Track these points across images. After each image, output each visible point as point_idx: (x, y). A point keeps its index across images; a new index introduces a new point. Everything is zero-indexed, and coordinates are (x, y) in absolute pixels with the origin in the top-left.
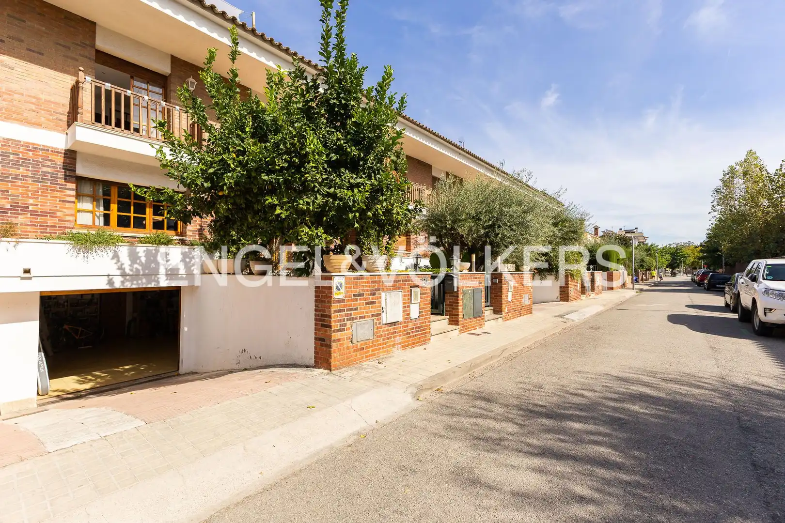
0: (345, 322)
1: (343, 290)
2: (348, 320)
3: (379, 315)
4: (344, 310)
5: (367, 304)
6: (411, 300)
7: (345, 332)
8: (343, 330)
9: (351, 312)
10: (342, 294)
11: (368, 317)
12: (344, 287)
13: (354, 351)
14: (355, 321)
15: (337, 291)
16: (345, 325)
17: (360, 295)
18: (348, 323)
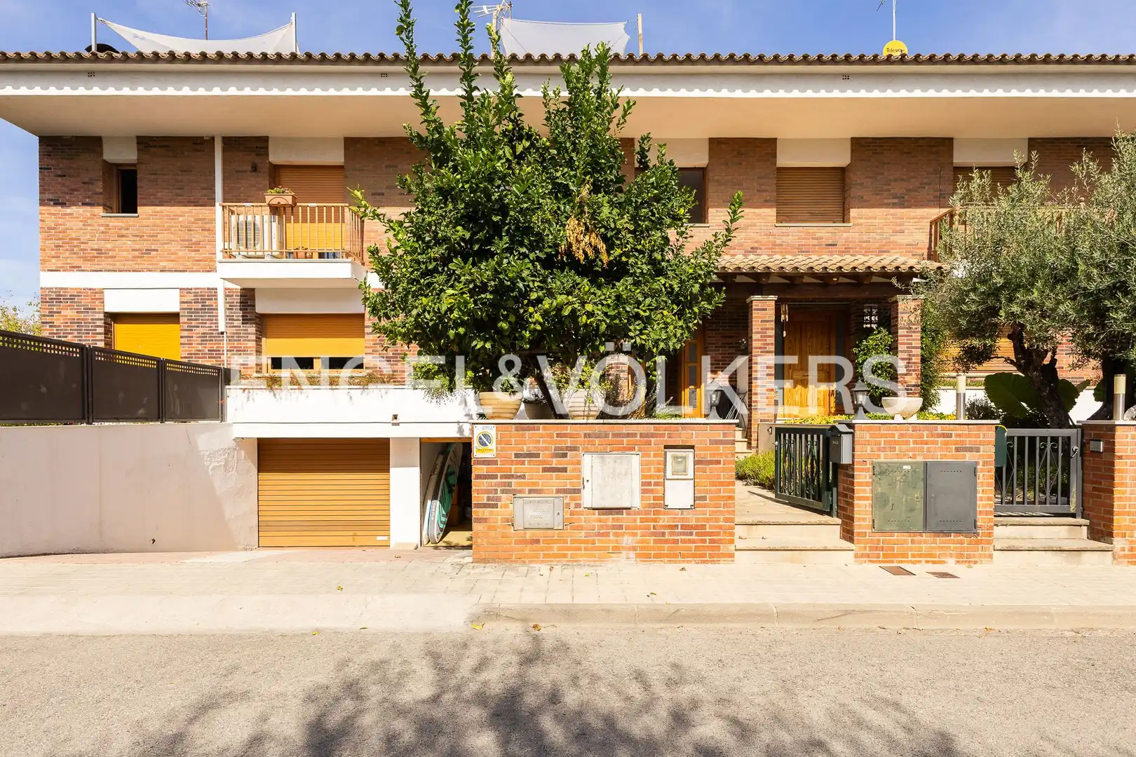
0: (499, 495)
1: (493, 446)
2: (503, 492)
3: (579, 491)
4: (496, 477)
5: (545, 470)
6: (665, 471)
7: (498, 509)
8: (496, 506)
9: (510, 480)
10: (490, 452)
11: (550, 492)
12: (494, 441)
13: (517, 542)
14: (518, 495)
15: (482, 447)
16: (499, 499)
17: (530, 455)
18: (504, 496)
